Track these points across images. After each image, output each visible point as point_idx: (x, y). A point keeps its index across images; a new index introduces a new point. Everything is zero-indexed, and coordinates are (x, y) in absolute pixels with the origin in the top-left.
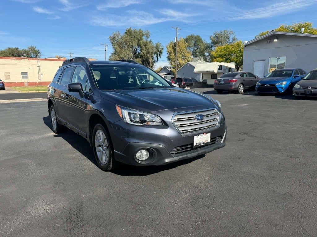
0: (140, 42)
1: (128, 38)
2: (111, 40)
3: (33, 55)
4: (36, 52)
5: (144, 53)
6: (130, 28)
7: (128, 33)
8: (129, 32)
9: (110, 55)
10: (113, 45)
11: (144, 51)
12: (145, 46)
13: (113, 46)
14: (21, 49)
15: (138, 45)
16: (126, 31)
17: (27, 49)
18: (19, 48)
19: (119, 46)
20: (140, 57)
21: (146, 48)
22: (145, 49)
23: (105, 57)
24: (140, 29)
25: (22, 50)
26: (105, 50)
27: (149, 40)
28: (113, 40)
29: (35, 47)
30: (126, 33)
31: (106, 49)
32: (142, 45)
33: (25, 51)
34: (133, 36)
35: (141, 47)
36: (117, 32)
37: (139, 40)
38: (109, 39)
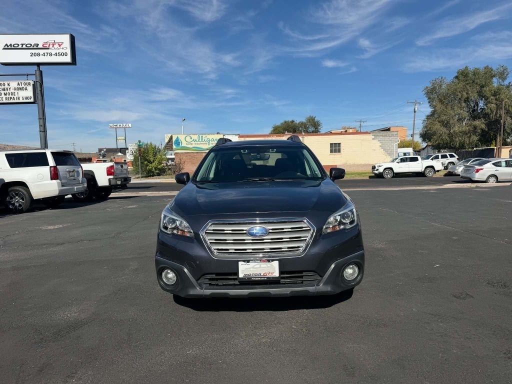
0: (486, 89)
1: (461, 85)
2: (427, 92)
3: (311, 129)
4: (315, 124)
5: (490, 110)
6: (466, 67)
7: (461, 78)
8: (463, 75)
9: (424, 118)
10: (431, 100)
11: (493, 106)
12: (494, 95)
13: (429, 102)
14: (297, 122)
15: (479, 96)
16: (456, 75)
17: (304, 120)
18: (295, 120)
19: (441, 101)
20: (484, 118)
21: (496, 99)
22: (494, 101)
23: (413, 122)
24: (488, 66)
25: (299, 123)
26: (415, 112)
27: (506, 83)
28: (431, 93)
29: (315, 117)
30: (457, 77)
31: (416, 109)
32: (488, 94)
33: (302, 123)
34: (471, 82)
35: (486, 100)
36: (440, 78)
37: (482, 87)
38: (424, 92)
